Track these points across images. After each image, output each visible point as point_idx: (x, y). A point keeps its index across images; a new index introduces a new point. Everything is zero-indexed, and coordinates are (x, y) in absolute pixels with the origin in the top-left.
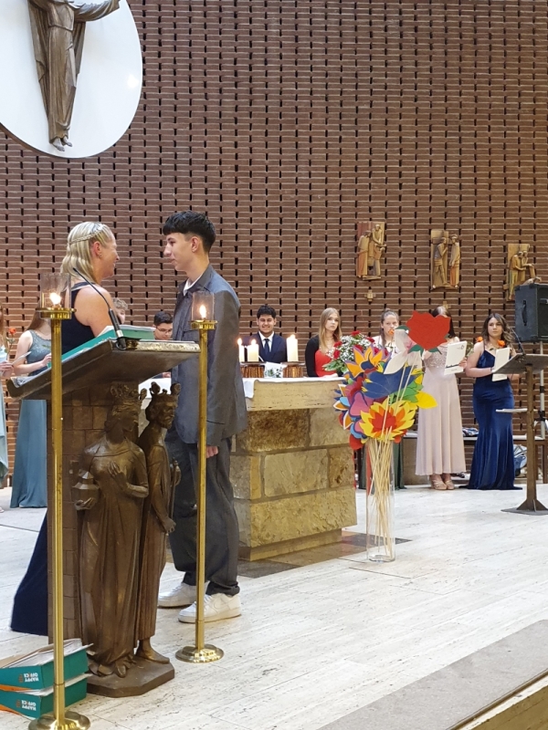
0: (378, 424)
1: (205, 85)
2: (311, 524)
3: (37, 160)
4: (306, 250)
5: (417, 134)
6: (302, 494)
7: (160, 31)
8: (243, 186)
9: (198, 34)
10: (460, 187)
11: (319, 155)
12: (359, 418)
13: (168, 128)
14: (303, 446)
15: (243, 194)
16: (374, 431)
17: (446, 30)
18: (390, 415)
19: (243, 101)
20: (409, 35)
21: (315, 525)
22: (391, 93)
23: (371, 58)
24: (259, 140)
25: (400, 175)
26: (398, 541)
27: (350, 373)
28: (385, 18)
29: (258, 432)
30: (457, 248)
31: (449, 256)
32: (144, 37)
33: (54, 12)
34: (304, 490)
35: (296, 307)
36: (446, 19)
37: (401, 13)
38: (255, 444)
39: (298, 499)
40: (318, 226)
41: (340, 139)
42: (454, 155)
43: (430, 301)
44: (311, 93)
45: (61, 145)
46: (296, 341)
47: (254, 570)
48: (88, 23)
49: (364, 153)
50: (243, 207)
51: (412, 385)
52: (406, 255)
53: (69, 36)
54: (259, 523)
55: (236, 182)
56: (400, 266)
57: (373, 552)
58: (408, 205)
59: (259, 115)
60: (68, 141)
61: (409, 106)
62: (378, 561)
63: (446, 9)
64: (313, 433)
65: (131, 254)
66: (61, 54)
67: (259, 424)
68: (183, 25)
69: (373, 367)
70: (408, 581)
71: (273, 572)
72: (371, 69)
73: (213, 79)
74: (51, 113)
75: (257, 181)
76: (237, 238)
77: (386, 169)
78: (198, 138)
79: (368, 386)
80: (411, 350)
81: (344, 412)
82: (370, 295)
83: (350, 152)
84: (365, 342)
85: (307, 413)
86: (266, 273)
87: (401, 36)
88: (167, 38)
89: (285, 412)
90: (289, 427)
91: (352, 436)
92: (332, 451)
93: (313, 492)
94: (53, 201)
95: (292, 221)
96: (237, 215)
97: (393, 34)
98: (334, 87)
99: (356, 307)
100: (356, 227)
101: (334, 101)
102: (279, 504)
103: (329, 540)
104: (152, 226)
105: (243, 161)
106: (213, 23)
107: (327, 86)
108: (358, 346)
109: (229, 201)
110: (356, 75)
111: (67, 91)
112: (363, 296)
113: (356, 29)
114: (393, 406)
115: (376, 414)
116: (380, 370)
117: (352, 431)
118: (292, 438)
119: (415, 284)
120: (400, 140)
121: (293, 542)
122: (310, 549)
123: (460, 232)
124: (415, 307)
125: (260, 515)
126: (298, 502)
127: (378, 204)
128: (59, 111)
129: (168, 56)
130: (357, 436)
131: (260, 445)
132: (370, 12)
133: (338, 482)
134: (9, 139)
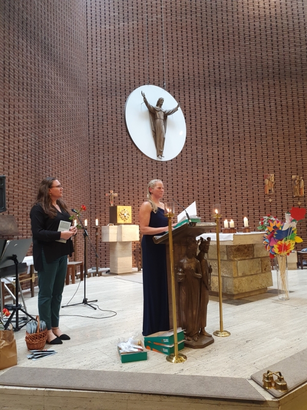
0: (280, 248)
1: (207, 132)
2: (256, 286)
3: (152, 162)
4: (245, 185)
5: (284, 142)
6: (252, 275)
7: (190, 116)
8: (221, 165)
9: (203, 116)
10: (302, 159)
11: (248, 152)
12: (273, 247)
13: (194, 147)
14: (251, 257)
15: (221, 168)
16: (279, 251)
17: (293, 104)
18: (285, 245)
19: (220, 136)
20: (279, 108)
21: (257, 286)
22: (273, 128)
23: (265, 117)
24: (226, 149)
25: (279, 157)
26: (290, 292)
27: (268, 230)
28: (270, 103)
29: (235, 253)
30: (302, 182)
31: (300, 184)
32: (185, 118)
33: (157, 114)
34: (253, 273)
35: (243, 206)
36: (293, 100)
37: (275, 100)
38: (234, 257)
39: (251, 277)
40: (249, 177)
41: (256, 146)
42: (299, 149)
43: (293, 201)
44: (244, 131)
45: (160, 157)
46: (247, 219)
47: (237, 302)
48: (169, 117)
49: (265, 150)
50: (222, 172)
51: (293, 234)
52: (283, 185)
53: (162, 121)
54: (237, 285)
55: (219, 163)
56: (281, 189)
57: (281, 296)
58: (282, 167)
59: (226, 140)
60: (163, 155)
61: (281, 132)
62: (282, 299)
63: (292, 96)
64: (255, 253)
65: (183, 191)
66: (160, 128)
67: (235, 250)
68: (198, 113)
69: (277, 228)
70: (296, 308)
71: (244, 303)
72: (266, 121)
73: (209, 130)
74: (158, 147)
75: (226, 163)
76: (219, 183)
77: (273, 155)
78: (205, 150)
79: (276, 235)
80: (292, 221)
81: (267, 245)
82: (270, 200)
83: (259, 150)
84: (273, 219)
85: (253, 245)
86: (231, 194)
87: (276, 108)
88: (193, 118)
89: (244, 245)
90: (246, 251)
91: (271, 254)
92: (263, 259)
93: (257, 274)
94: (157, 175)
95: (239, 176)
96: (219, 175)
97: (273, 108)
98: (252, 129)
99: (265, 205)
100: (263, 176)
101: (253, 133)
102: (244, 279)
103: (263, 291)
104: (190, 181)
105: (221, 157)
106: (208, 111)
107: (250, 128)
108: (271, 220)
109: (216, 170)
110: (260, 123)
111: (162, 139)
112: (267, 201)
113: (259, 108)
114: (286, 242)
115: (280, 245)
116: (280, 229)
117: (270, 251)
118: (247, 255)
119: (287, 195)
120: (278, 145)
121: (250, 292)
122: (256, 295)
123: (303, 176)
124: (288, 204)
125: (237, 283)
126: (251, 278)
127: (271, 168)
128: (160, 146)
129: (193, 123)
130: (273, 253)
131: (236, 257)
132: (264, 101)
133: (265, 270)
134: (143, 156)
